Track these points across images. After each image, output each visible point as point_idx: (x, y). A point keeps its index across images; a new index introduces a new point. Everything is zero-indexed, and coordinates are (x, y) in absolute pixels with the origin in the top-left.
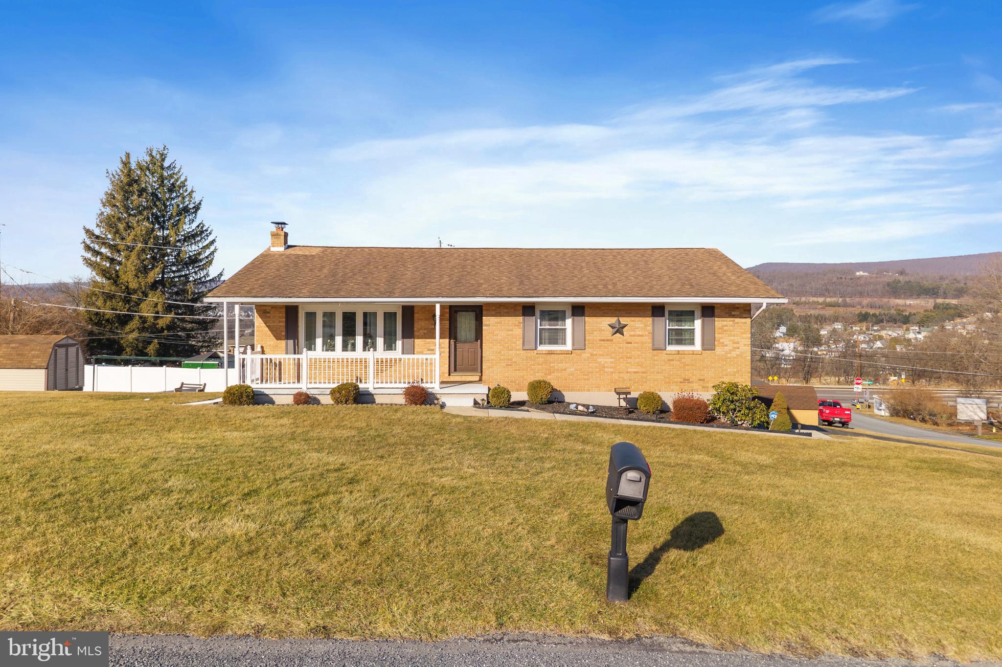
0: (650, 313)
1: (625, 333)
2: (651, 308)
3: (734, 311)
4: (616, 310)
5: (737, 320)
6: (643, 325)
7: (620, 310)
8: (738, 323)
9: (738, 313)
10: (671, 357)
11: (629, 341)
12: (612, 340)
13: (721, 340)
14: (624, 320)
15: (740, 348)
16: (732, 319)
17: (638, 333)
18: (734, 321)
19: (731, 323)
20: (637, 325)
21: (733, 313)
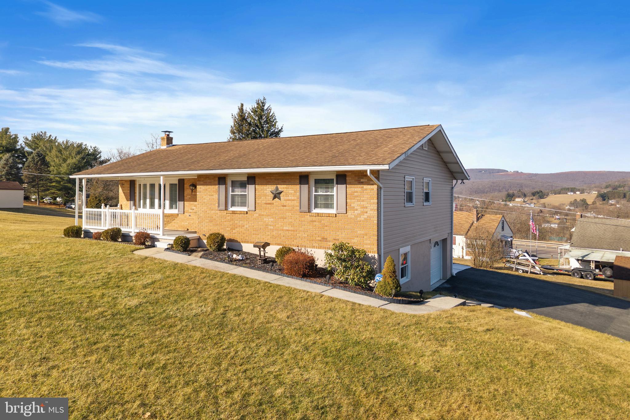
0: (298, 181)
1: (281, 198)
2: (298, 177)
3: (362, 178)
4: (275, 179)
5: (365, 187)
6: (293, 192)
7: (278, 180)
8: (366, 190)
9: (366, 180)
10: (314, 218)
11: (285, 204)
12: (273, 204)
13: (352, 205)
14: (281, 187)
15: (368, 212)
16: (361, 186)
17: (290, 198)
18: (363, 187)
19: (360, 189)
20: (290, 192)
21: (362, 180)
